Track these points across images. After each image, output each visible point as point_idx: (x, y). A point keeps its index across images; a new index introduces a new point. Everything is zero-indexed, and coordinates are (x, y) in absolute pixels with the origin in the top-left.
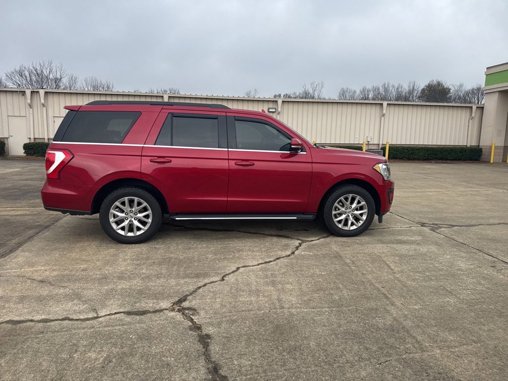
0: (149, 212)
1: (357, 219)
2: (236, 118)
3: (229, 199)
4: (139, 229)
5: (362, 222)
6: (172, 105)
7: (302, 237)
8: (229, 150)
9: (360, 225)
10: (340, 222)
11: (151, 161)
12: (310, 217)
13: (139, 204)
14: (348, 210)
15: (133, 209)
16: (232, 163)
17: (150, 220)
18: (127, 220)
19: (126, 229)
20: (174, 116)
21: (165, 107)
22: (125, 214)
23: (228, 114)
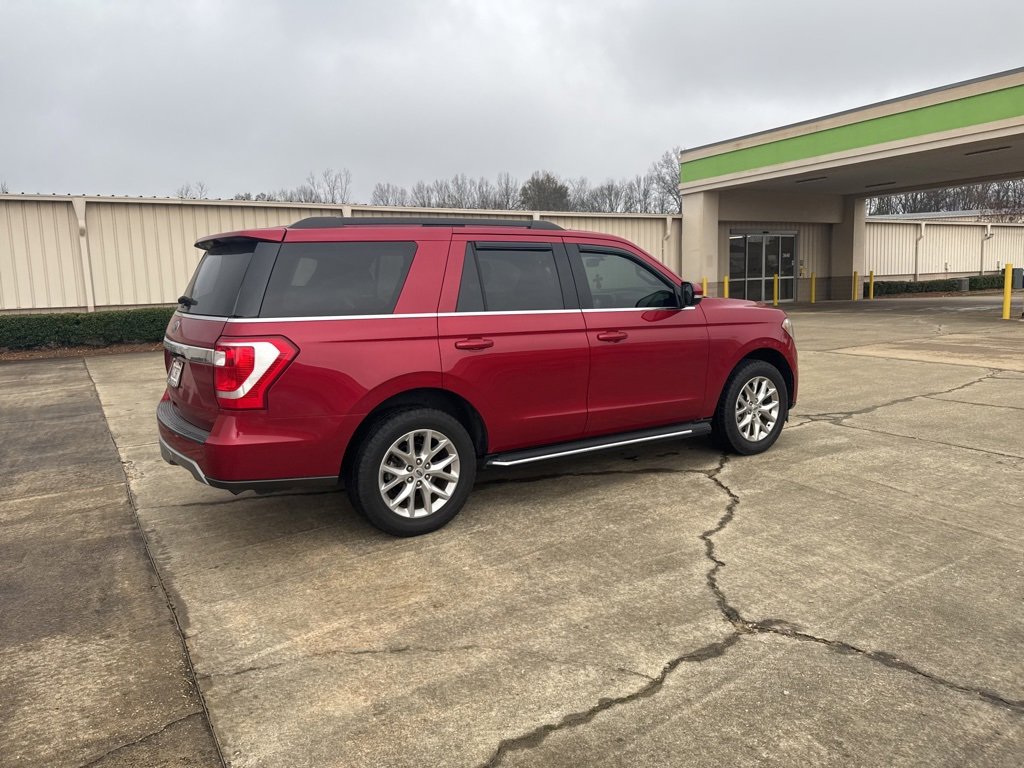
0: (453, 457)
1: (765, 419)
2: (582, 247)
3: (590, 410)
4: (434, 497)
5: (772, 424)
6: (463, 225)
7: (697, 465)
8: (584, 311)
9: (770, 429)
10: (744, 429)
11: (457, 348)
12: (706, 426)
13: (435, 443)
14: (753, 406)
15: (424, 457)
16: (593, 336)
17: (455, 474)
18: (412, 481)
19: (412, 503)
20: (476, 248)
21: (457, 229)
22: (407, 469)
23: (566, 240)
